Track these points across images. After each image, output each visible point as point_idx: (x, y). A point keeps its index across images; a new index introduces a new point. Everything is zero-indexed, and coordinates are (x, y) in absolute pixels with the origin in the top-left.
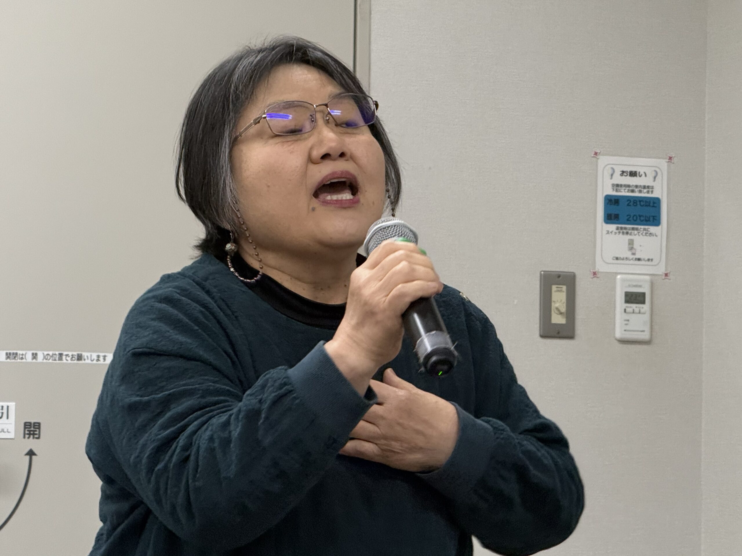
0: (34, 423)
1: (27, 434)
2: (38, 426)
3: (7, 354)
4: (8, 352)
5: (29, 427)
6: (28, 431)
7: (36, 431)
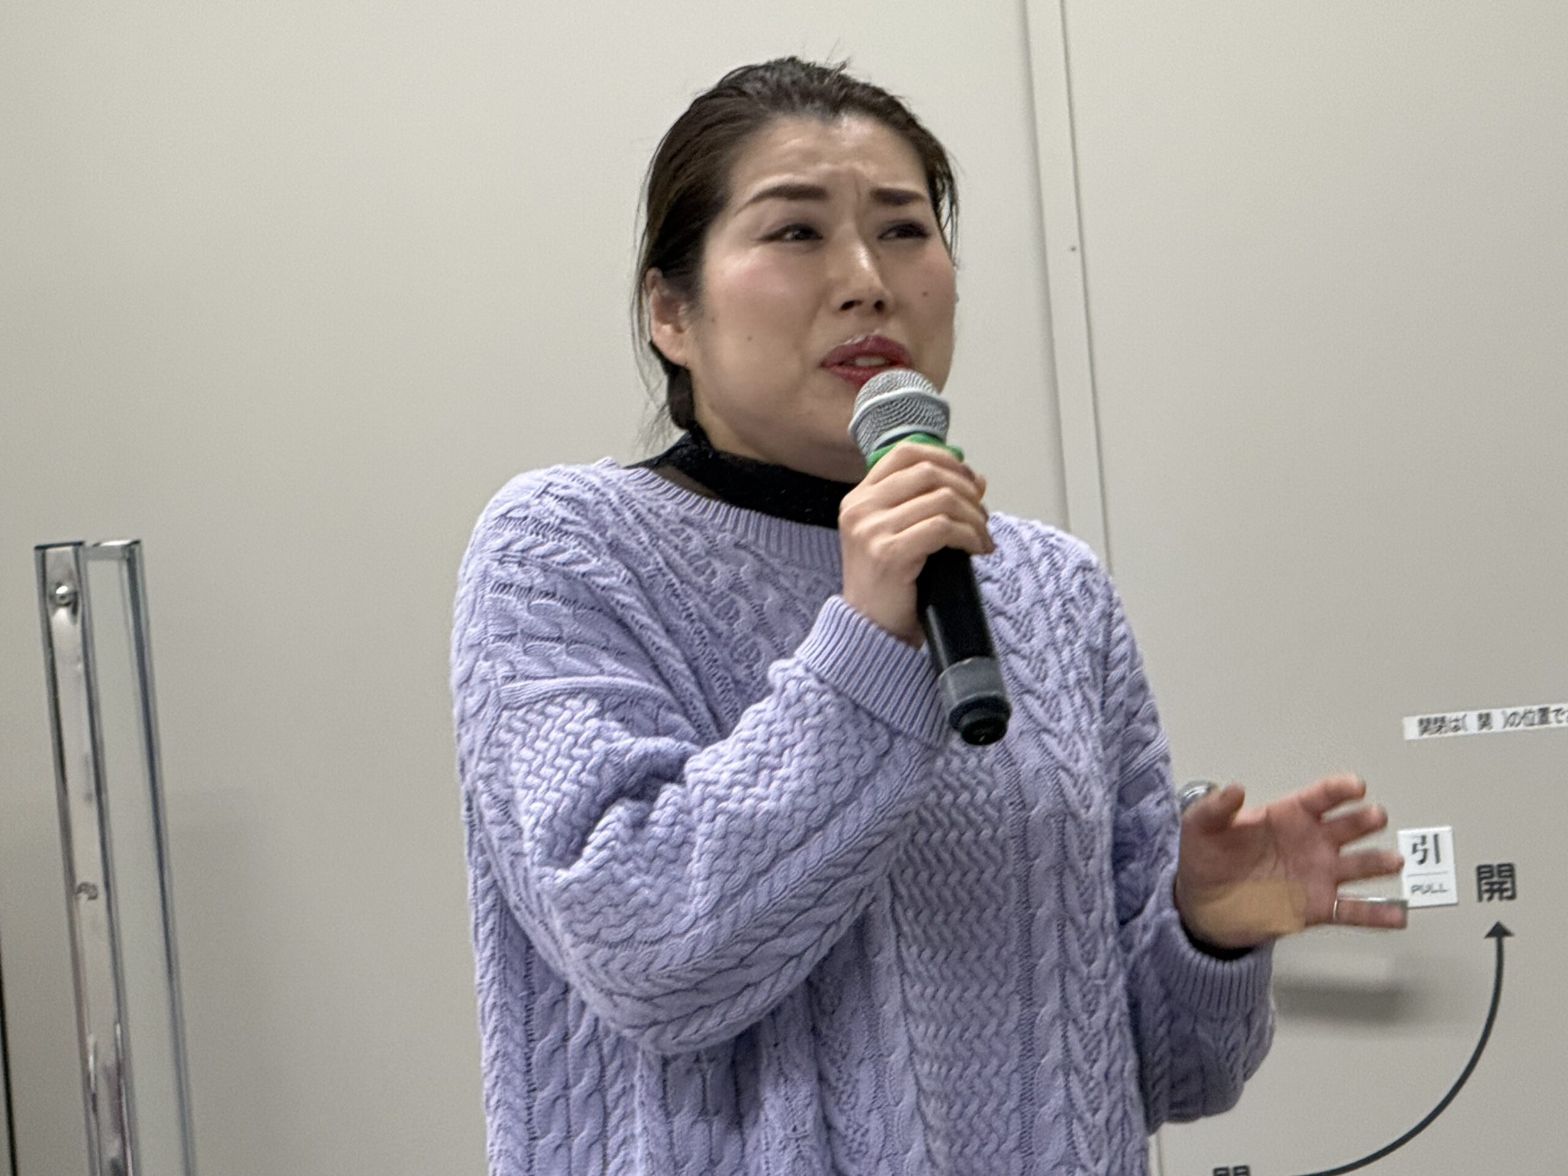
0: (1500, 866)
1: (1487, 891)
2: (1508, 871)
3: (1421, 722)
4: (1425, 717)
5: (1487, 875)
6: (1487, 884)
7: (1505, 883)
